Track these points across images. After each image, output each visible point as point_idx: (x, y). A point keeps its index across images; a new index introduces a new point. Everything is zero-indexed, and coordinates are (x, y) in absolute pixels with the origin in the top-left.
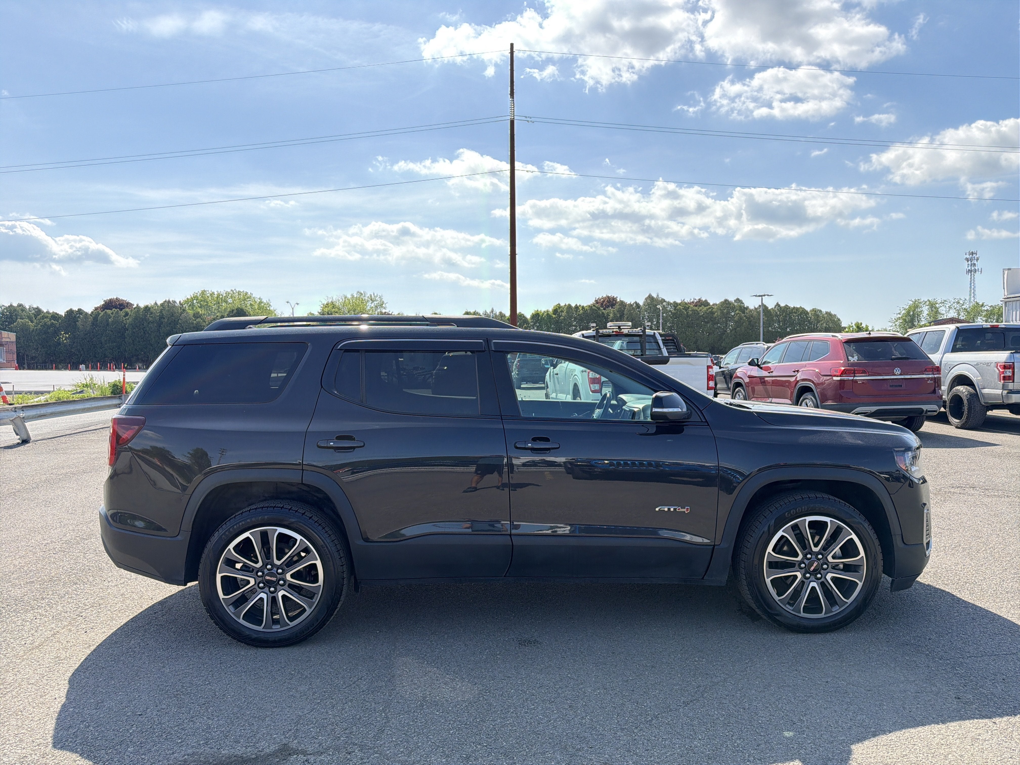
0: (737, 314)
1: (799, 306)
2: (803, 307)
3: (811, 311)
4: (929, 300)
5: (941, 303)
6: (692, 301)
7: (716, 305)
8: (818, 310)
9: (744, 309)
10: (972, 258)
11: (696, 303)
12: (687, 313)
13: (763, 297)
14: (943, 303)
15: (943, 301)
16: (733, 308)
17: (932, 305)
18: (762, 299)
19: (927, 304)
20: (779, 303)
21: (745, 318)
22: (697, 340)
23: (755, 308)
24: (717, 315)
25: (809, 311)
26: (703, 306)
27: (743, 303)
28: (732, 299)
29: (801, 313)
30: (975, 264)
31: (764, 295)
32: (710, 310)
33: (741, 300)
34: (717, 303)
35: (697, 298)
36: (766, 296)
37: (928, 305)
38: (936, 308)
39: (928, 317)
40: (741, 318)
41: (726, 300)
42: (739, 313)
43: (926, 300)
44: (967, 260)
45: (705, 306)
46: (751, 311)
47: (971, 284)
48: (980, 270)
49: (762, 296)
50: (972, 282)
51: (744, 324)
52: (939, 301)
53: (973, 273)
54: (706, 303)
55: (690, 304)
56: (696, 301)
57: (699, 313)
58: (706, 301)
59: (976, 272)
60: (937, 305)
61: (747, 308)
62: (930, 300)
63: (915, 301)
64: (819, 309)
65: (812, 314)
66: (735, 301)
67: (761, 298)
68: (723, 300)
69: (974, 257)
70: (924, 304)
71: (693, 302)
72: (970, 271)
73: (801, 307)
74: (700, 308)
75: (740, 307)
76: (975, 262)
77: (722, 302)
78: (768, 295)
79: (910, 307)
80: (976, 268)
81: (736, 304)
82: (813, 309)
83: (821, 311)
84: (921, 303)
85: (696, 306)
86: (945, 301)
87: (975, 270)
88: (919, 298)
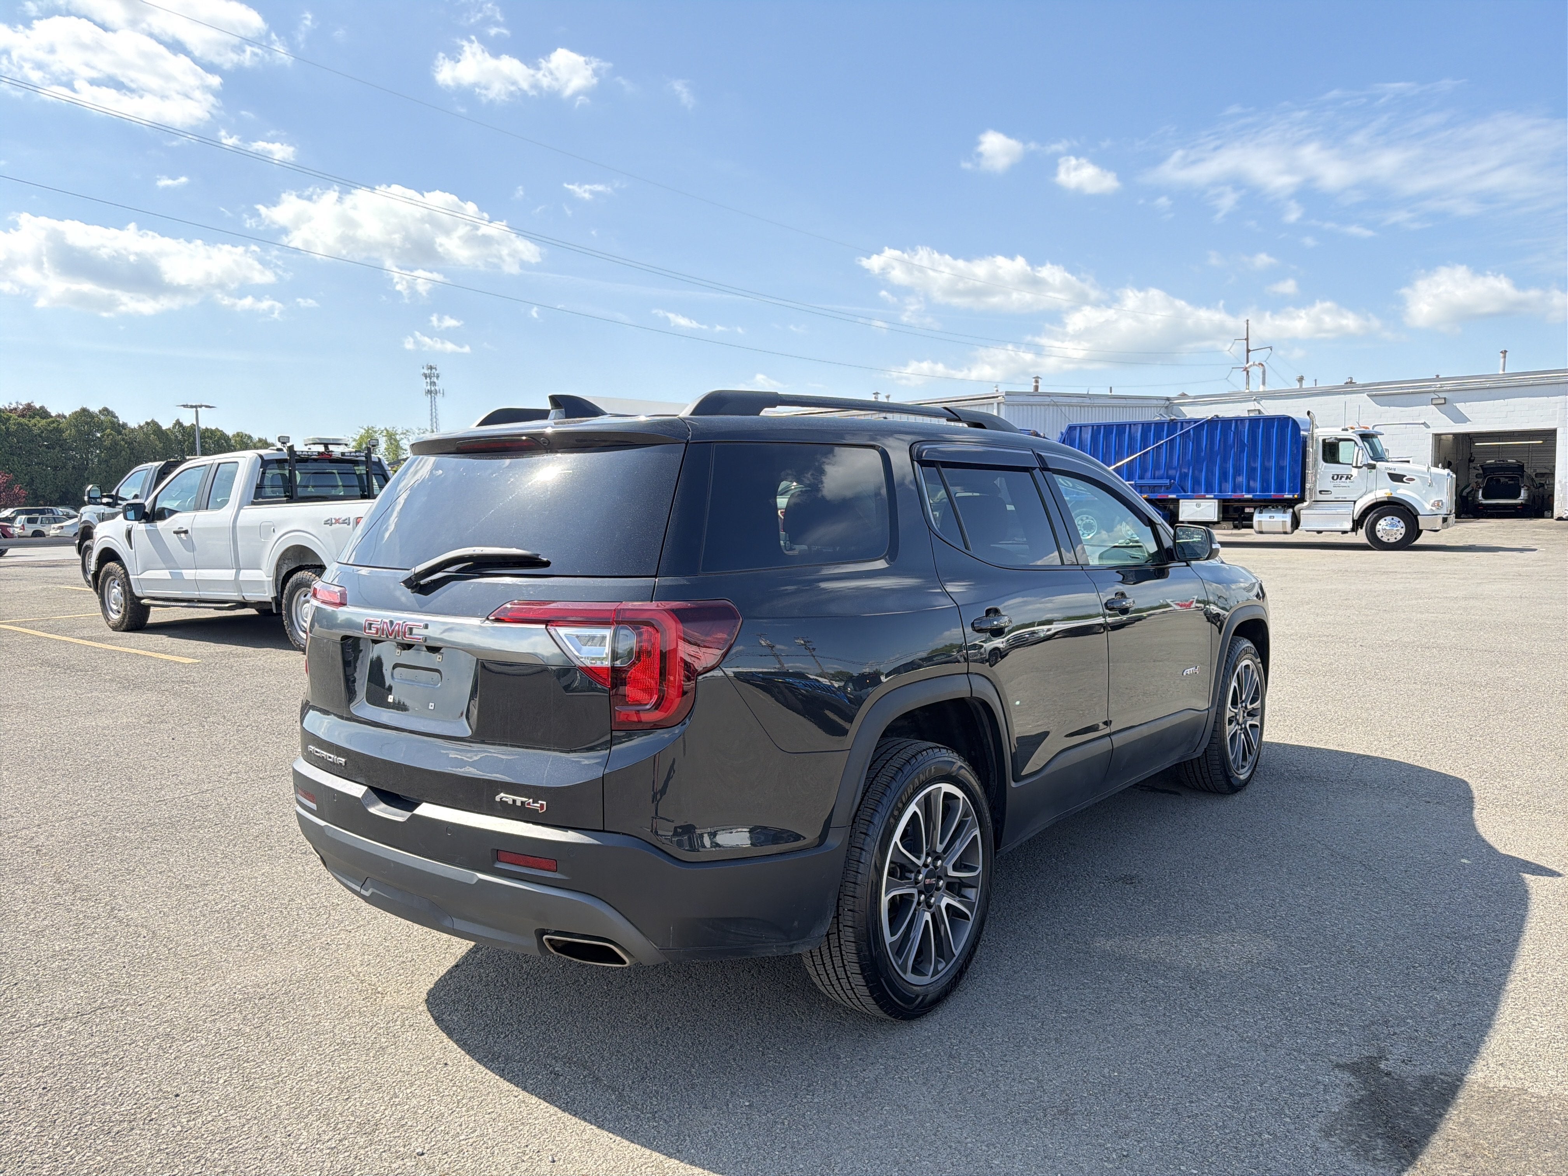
0: (108, 436)
1: (214, 428)
2: (220, 429)
3: (234, 436)
4: (386, 429)
5: (402, 433)
6: (12, 407)
7: (65, 417)
8: (246, 435)
9: (119, 428)
10: (431, 374)
11: (24, 409)
12: (7, 429)
13: (199, 409)
14: (405, 434)
15: (405, 431)
16: (100, 426)
17: (391, 436)
18: (197, 412)
19: (384, 434)
20: (181, 421)
21: (123, 443)
22: (32, 479)
23: (139, 426)
24: (70, 435)
25: (231, 436)
26: (38, 418)
27: (117, 417)
28: (94, 408)
29: (219, 439)
30: (435, 383)
31: (201, 406)
32: (55, 425)
33: (112, 412)
34: (67, 414)
35: (24, 402)
36: (203, 408)
37: (386, 436)
38: (395, 440)
39: (387, 453)
40: (115, 443)
41: (84, 411)
42: (111, 434)
43: (383, 429)
44: (426, 376)
45: (44, 418)
46: (133, 430)
47: (432, 410)
48: (441, 392)
49: (196, 407)
50: (433, 405)
51: (123, 453)
52: (399, 432)
53: (433, 395)
54: (43, 413)
55: (11, 411)
56: (21, 407)
57: (31, 430)
58: (42, 408)
59: (436, 393)
60: (398, 437)
61: (124, 426)
62: (388, 428)
63: (369, 429)
64: (247, 433)
65: (236, 441)
66: (100, 412)
67: (195, 409)
68: (78, 409)
69: (434, 374)
70: (380, 434)
71: (15, 409)
72: (429, 392)
73: (217, 429)
74: (33, 421)
75: (112, 423)
76: (435, 380)
77: (76, 412)
78: (207, 407)
79: (361, 437)
80: (437, 388)
81: (102, 417)
82: (238, 434)
83: (250, 437)
84: (375, 432)
85: (23, 416)
86: (407, 431)
87: (436, 390)
88: (374, 426)
